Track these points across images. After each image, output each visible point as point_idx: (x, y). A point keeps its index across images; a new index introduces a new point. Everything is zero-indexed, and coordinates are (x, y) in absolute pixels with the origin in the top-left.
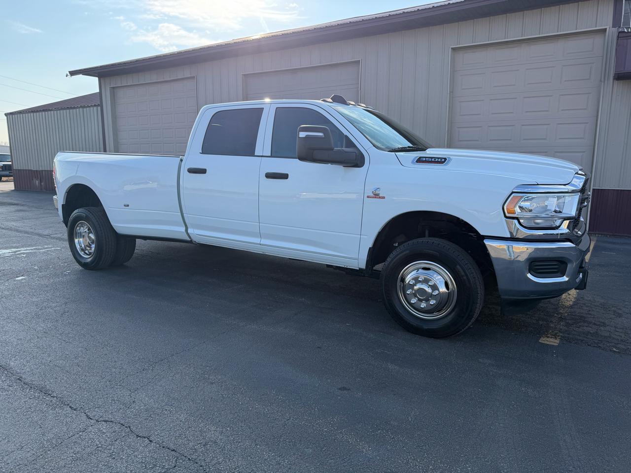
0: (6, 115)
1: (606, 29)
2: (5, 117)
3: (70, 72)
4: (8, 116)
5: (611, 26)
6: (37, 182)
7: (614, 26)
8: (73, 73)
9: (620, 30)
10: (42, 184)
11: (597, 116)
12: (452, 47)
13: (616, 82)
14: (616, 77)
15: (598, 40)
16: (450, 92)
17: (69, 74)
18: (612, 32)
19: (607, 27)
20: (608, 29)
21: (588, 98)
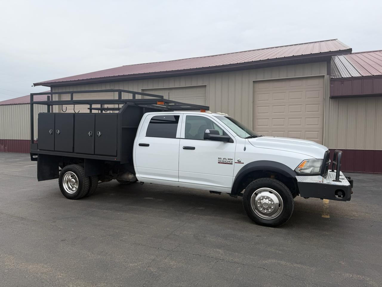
1: (324, 76)
3: (34, 84)
6: (2, 146)
7: (328, 75)
9: (331, 77)
10: (6, 148)
11: (323, 115)
12: (253, 80)
13: (330, 99)
14: (331, 97)
15: (321, 80)
16: (253, 102)
18: (327, 77)
19: (325, 75)
20: (325, 76)
21: (318, 106)
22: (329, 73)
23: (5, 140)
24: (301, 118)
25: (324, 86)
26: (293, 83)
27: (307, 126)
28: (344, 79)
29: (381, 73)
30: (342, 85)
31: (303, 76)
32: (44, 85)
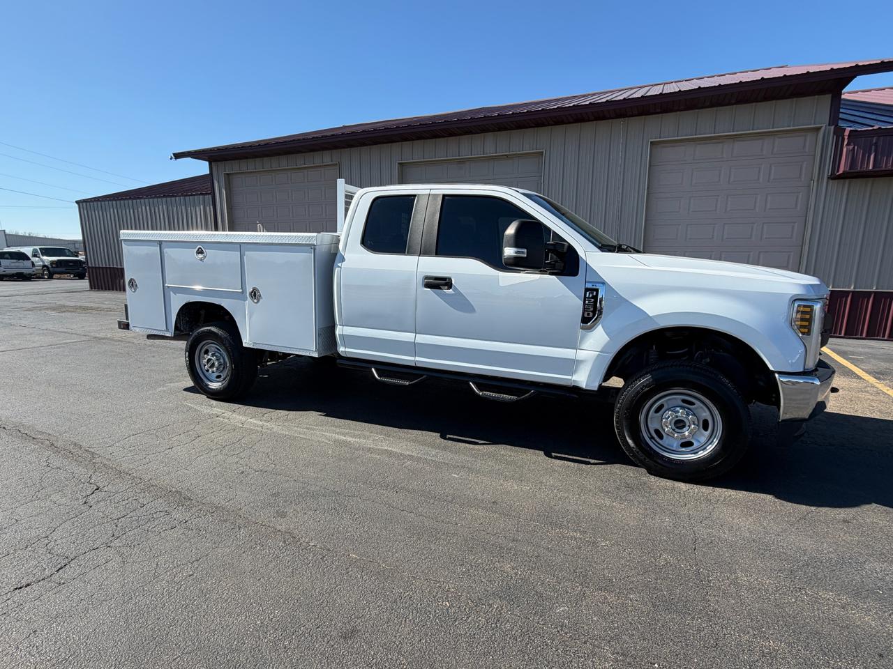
0: (77, 202)
2: (77, 205)
3: (174, 154)
4: (81, 204)
8: (178, 156)
17: (173, 157)
32: (196, 156)
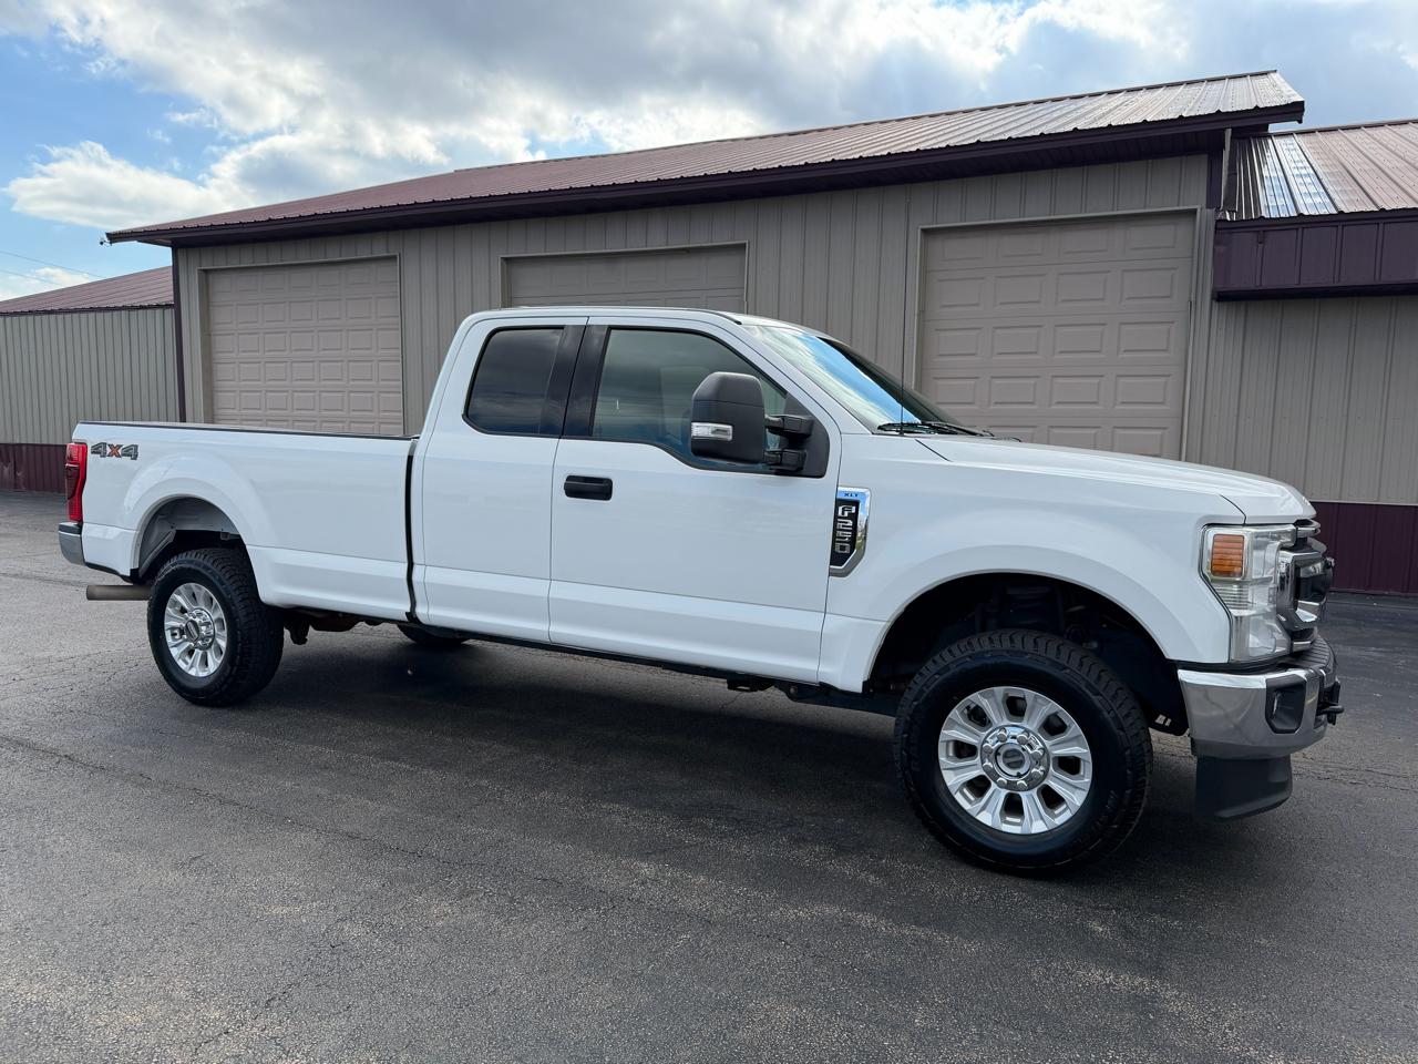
1: (1194, 211)
3: (108, 235)
5: (1204, 205)
7: (1208, 206)
8: (114, 238)
9: (1220, 216)
10: (19, 474)
11: (1186, 363)
13: (1216, 304)
14: (1216, 296)
15: (1181, 230)
17: (106, 239)
18: (1205, 216)
19: (1198, 208)
20: (1199, 211)
21: (1169, 331)
22: (1212, 201)
23: (14, 445)
24: (1102, 376)
25: (1193, 252)
26: (1073, 240)
27: (1122, 407)
28: (1268, 223)
29: (1414, 199)
30: (1260, 245)
31: (1113, 210)
32: (145, 238)
